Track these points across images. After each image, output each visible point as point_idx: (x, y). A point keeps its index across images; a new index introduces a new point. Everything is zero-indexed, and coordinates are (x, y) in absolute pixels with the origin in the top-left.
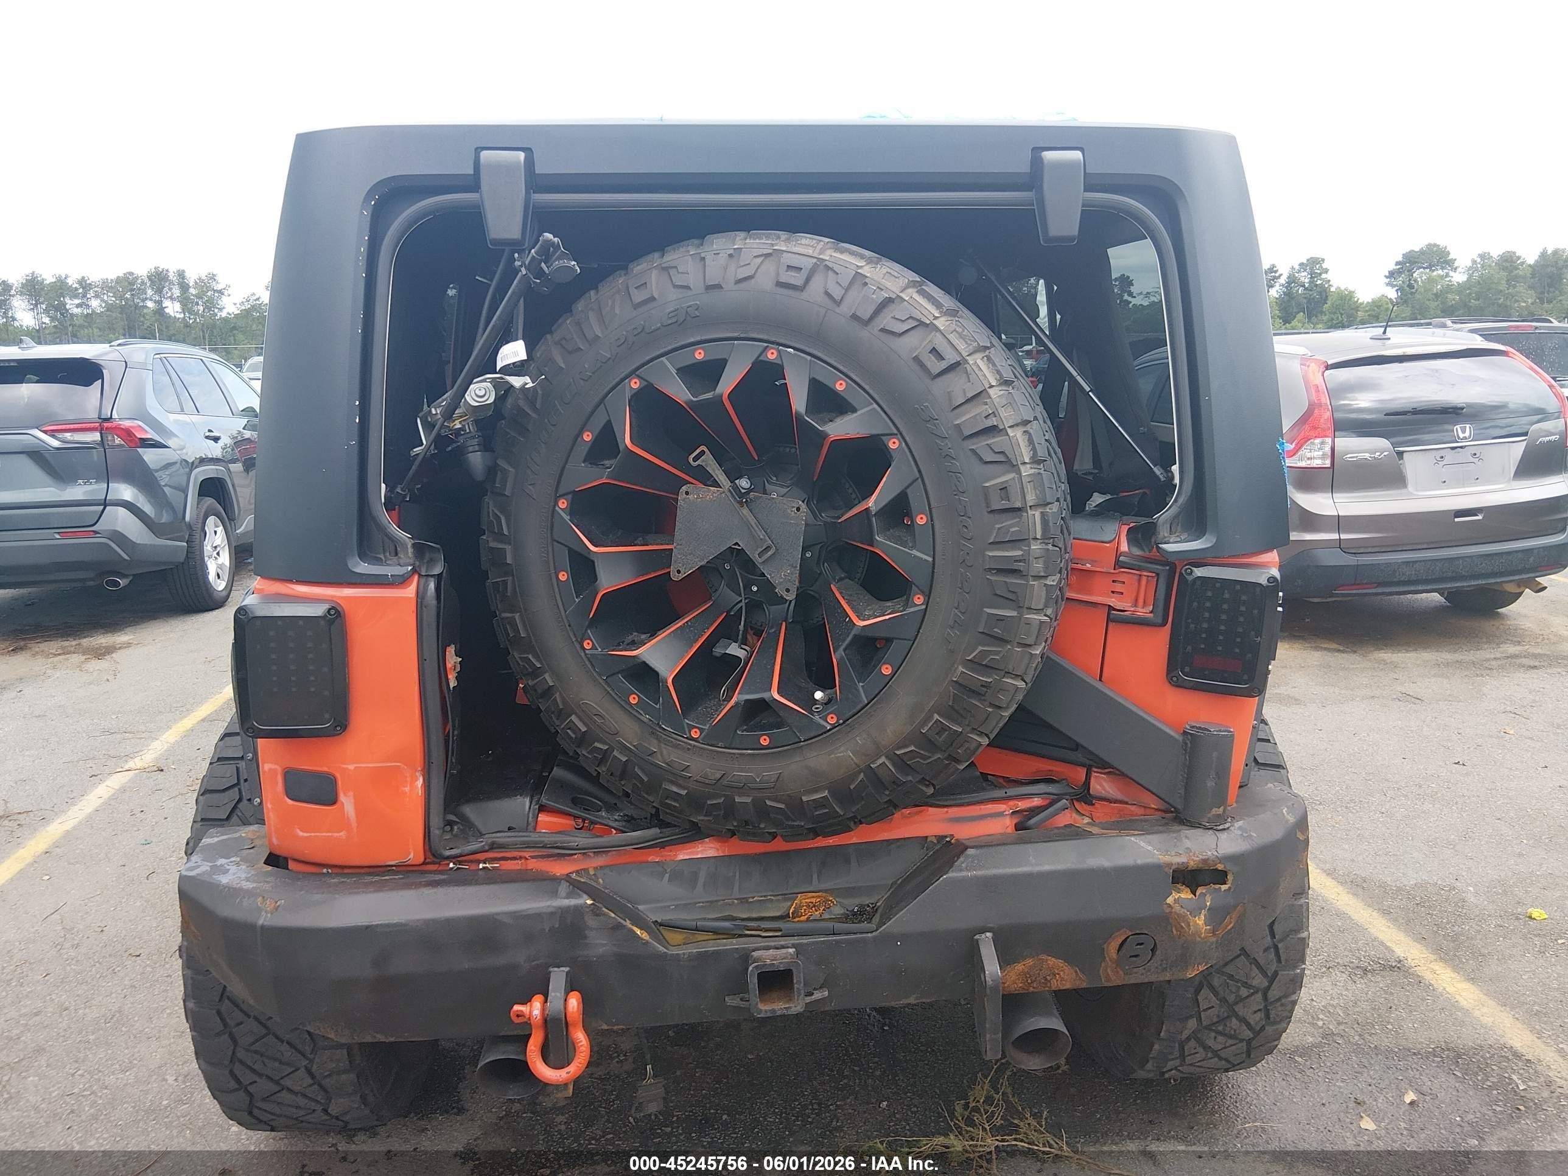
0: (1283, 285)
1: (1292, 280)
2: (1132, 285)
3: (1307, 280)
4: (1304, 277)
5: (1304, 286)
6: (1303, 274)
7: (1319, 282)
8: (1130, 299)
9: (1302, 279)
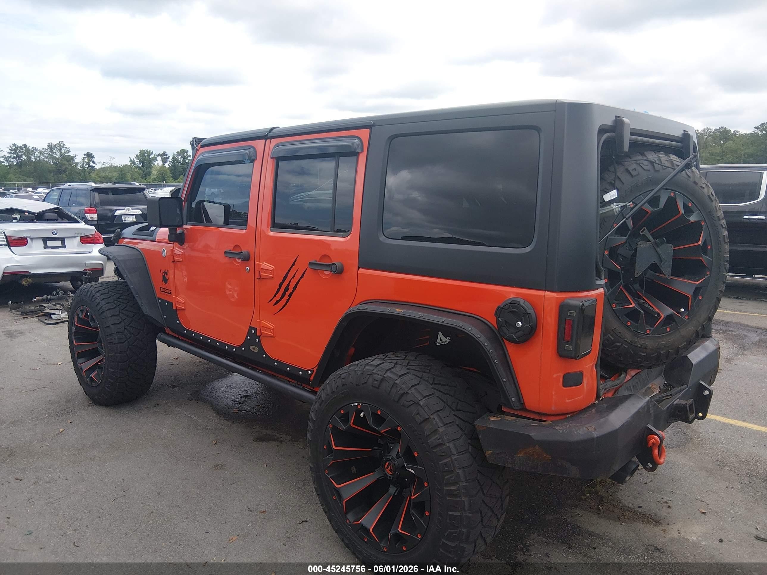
0: (171, 162)
1: (174, 160)
2: (94, 158)
3: (181, 160)
4: (180, 158)
5: (180, 163)
6: (180, 157)
7: (187, 161)
8: (93, 165)
9: (180, 159)
